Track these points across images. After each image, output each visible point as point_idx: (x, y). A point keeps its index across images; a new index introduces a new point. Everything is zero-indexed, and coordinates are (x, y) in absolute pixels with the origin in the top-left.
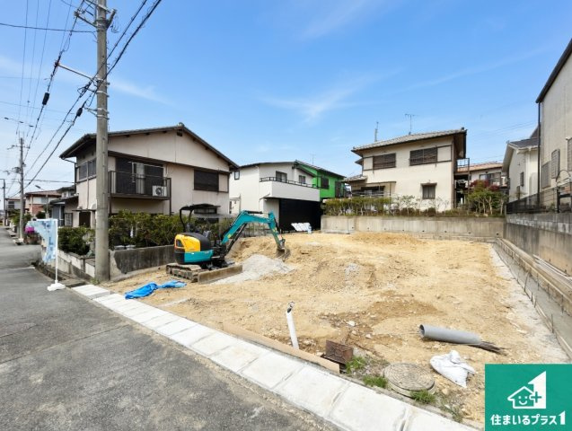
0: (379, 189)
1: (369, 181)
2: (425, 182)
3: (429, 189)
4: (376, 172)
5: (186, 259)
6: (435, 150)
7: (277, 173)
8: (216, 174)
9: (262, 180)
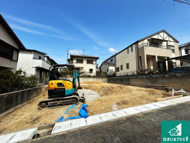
0: (78, 69)
1: (75, 66)
2: (90, 68)
3: (91, 70)
4: (77, 64)
5: (66, 93)
6: (92, 61)
7: (39, 56)
8: (13, 48)
9: (34, 58)
